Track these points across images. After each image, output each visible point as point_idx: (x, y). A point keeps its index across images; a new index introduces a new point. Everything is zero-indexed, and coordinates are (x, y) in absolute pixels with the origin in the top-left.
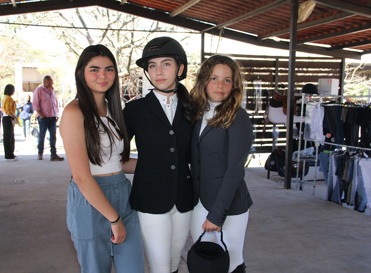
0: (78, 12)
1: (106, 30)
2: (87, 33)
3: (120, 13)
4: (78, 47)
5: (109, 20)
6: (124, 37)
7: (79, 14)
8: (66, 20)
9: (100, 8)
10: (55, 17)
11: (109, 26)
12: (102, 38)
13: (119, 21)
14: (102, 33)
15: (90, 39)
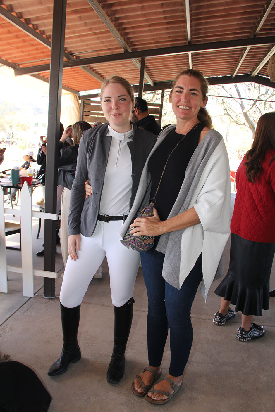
0: (236, 86)
1: (257, 100)
2: (241, 101)
3: (268, 88)
4: (231, 111)
5: (259, 93)
6: (269, 105)
7: (237, 87)
8: (226, 91)
9: (253, 83)
10: (218, 88)
11: (259, 97)
12: (252, 106)
13: (267, 94)
14: (252, 102)
15: (243, 106)
